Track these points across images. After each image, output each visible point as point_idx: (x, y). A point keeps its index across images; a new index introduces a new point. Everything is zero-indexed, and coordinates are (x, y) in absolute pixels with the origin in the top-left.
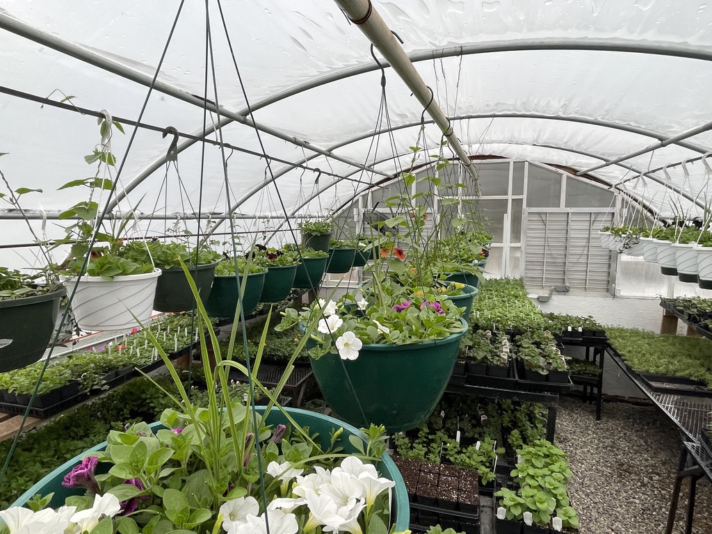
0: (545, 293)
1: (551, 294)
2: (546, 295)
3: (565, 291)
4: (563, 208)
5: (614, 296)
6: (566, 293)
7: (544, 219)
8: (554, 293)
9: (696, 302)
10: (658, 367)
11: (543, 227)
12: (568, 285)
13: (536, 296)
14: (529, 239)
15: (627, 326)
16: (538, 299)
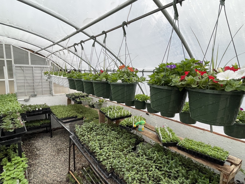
0: (27, 98)
1: (30, 98)
2: (28, 98)
3: (35, 96)
4: (30, 65)
5: (53, 95)
6: (35, 97)
7: (23, 69)
8: (31, 97)
9: (74, 94)
10: (65, 115)
11: (23, 72)
12: (36, 93)
13: (23, 99)
14: (17, 77)
15: (57, 104)
16: (24, 100)
